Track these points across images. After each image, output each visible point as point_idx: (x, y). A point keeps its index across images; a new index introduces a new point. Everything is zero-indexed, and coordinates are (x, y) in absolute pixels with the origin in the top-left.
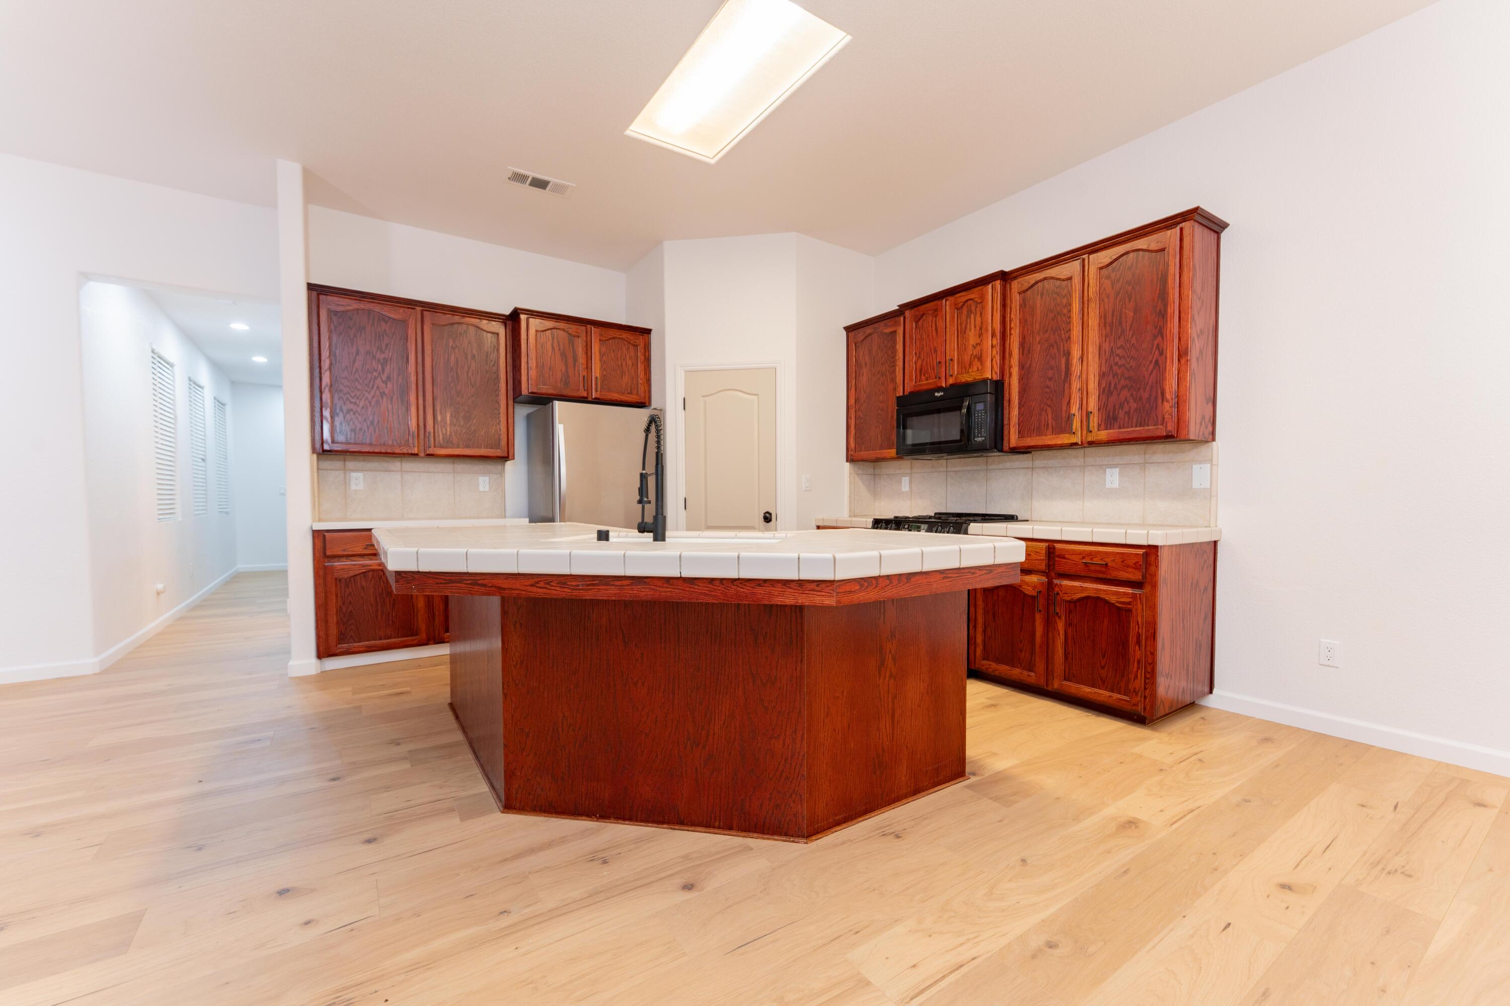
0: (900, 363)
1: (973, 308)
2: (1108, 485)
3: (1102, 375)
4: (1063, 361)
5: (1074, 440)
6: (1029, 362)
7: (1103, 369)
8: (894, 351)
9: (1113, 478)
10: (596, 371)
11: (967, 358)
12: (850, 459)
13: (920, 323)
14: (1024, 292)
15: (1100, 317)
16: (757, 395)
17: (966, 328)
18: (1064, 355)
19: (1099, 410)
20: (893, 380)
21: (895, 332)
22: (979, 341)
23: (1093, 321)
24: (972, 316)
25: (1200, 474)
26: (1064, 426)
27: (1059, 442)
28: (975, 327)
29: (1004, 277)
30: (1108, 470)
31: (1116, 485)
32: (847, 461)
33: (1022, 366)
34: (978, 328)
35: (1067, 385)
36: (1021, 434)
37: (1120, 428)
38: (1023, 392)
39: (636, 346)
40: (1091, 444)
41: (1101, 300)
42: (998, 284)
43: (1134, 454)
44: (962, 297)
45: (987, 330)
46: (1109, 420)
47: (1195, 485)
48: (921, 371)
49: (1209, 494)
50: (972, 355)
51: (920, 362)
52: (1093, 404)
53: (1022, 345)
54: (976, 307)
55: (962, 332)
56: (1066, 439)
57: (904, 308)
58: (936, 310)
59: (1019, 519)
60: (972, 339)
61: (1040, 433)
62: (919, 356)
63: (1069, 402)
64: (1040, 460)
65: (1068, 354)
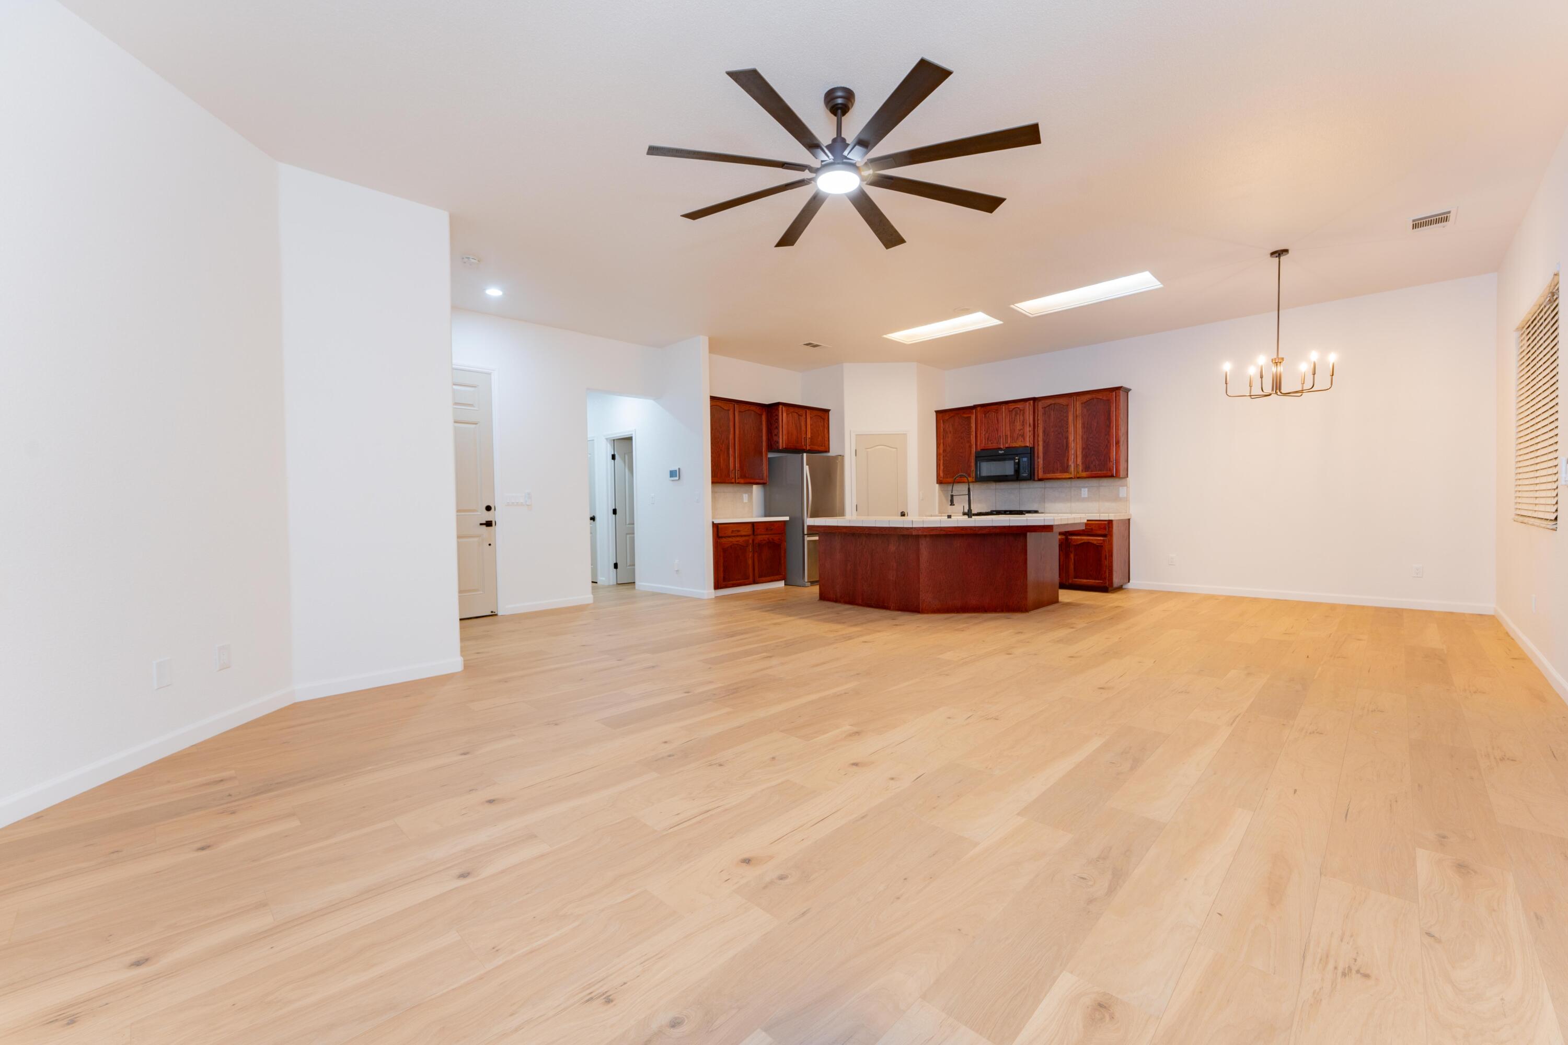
0: (974, 434)
1: (1019, 412)
2: (1083, 496)
3: (1083, 449)
4: (1065, 441)
5: (1071, 476)
6: (1048, 440)
7: (1084, 446)
8: (970, 428)
9: (1085, 492)
10: (809, 435)
11: (1015, 435)
12: (940, 482)
13: (987, 415)
14: (1045, 408)
15: (1082, 424)
16: (896, 448)
17: (1014, 421)
18: (1065, 438)
19: (1082, 463)
20: (969, 442)
21: (970, 417)
22: (1022, 428)
23: (1079, 425)
24: (1018, 416)
25: (1123, 492)
26: (1066, 469)
27: (1064, 477)
28: (1020, 421)
29: (1034, 399)
30: (1083, 489)
31: (1086, 496)
32: (937, 483)
33: (1044, 442)
34: (1021, 422)
35: (1067, 452)
36: (1044, 472)
37: (1091, 471)
38: (1045, 453)
39: (824, 419)
40: (1078, 478)
41: (1082, 417)
42: (1032, 402)
43: (1094, 482)
44: (1012, 406)
45: (1026, 423)
46: (1086, 468)
47: (1121, 495)
48: (988, 439)
49: (1126, 500)
50: (1018, 434)
51: (987, 435)
52: (1079, 461)
53: (1044, 432)
54: (1020, 412)
55: (1012, 422)
56: (1066, 475)
57: (975, 407)
58: (997, 410)
59: (1039, 512)
60: (1018, 426)
61: (1054, 472)
62: (987, 432)
63: (1068, 460)
64: (1048, 484)
65: (1067, 438)
